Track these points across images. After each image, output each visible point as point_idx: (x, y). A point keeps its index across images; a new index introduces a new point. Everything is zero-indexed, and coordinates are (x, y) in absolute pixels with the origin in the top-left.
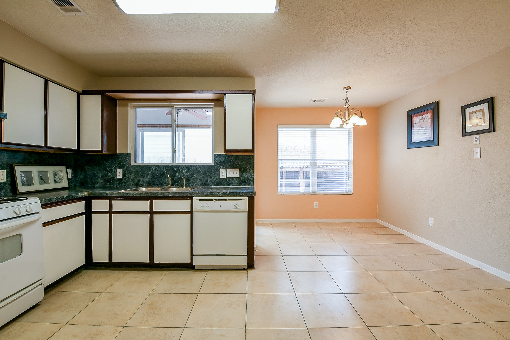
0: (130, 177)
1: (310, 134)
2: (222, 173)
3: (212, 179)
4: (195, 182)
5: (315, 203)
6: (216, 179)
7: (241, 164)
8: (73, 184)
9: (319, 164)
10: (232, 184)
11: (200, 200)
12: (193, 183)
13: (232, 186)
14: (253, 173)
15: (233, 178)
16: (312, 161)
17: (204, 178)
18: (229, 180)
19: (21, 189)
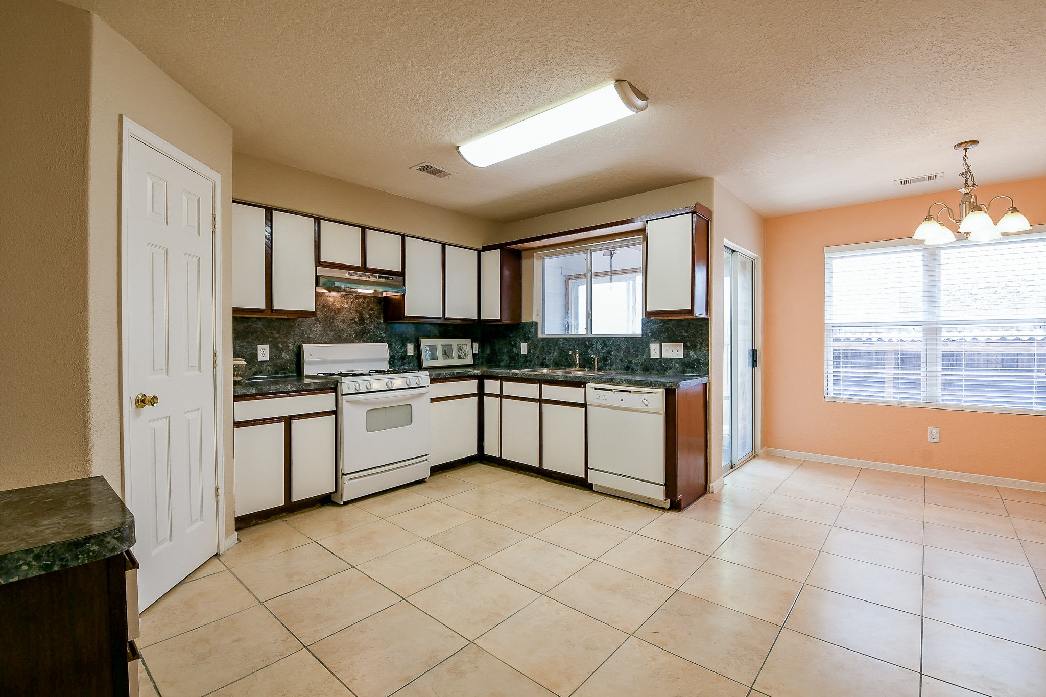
0: (536, 354)
1: (921, 258)
2: (655, 351)
3: (638, 360)
4: (614, 364)
5: (930, 429)
6: (645, 360)
7: (686, 334)
8: (480, 360)
9: (945, 334)
10: (670, 369)
11: (595, 388)
12: (611, 365)
13: (670, 373)
14: (708, 350)
15: (671, 359)
16: (925, 324)
17: (626, 357)
18: (665, 363)
19: (425, 363)
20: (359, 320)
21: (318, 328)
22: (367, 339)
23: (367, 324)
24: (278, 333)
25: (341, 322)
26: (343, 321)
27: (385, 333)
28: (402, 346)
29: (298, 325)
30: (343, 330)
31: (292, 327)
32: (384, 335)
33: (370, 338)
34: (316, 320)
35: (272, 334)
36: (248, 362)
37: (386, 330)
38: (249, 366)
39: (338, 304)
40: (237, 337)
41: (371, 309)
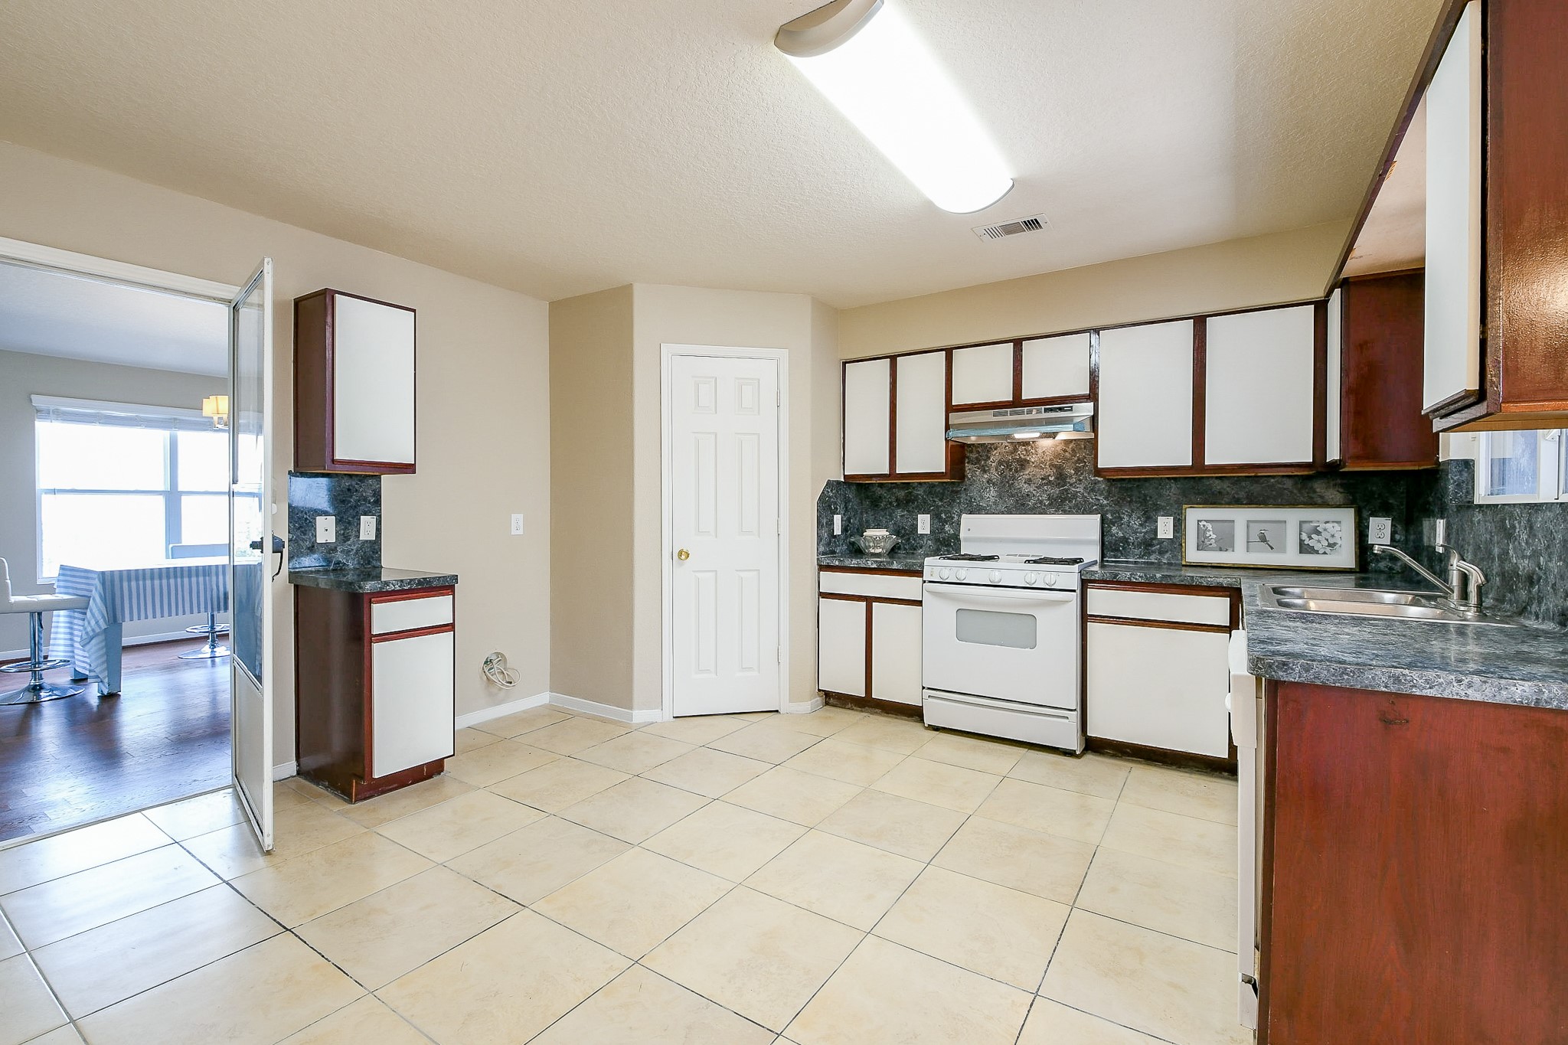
19: (1192, 555)
20: (1057, 478)
21: (992, 494)
22: (1070, 508)
23: (1071, 485)
24: (941, 500)
25: (1025, 483)
26: (1029, 482)
27: (1106, 498)
28: (1146, 522)
29: (965, 489)
31: (957, 492)
32: (1105, 502)
33: (1076, 505)
34: (989, 481)
35: (934, 501)
36: (907, 534)
37: (1109, 492)
38: (909, 539)
39: (1022, 456)
40: (898, 506)
41: (1078, 460)
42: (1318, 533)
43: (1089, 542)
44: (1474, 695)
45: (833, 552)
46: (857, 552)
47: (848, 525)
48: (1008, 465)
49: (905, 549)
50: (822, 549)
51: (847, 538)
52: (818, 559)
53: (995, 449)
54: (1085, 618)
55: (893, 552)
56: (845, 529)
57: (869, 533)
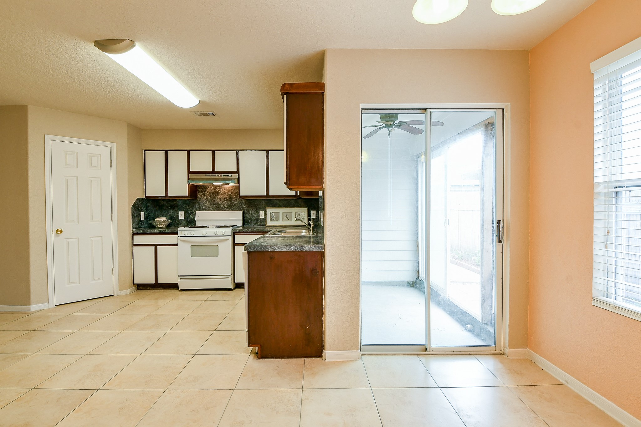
19: (269, 223)
20: (229, 199)
21: (207, 204)
22: (234, 208)
23: (234, 201)
24: (188, 206)
26: (220, 199)
27: (245, 205)
28: (256, 213)
29: (197, 202)
30: (220, 204)
31: (194, 203)
32: (244, 207)
33: (236, 208)
34: (206, 199)
35: (186, 206)
36: (175, 219)
37: (245, 203)
38: (176, 221)
39: (218, 191)
40: (171, 208)
41: (236, 192)
42: (300, 215)
43: (239, 220)
44: (285, 250)
45: (140, 227)
46: (153, 227)
47: (148, 216)
48: (213, 194)
49: (174, 225)
50: (134, 226)
51: (147, 221)
52: (132, 231)
53: (208, 188)
54: (234, 244)
55: (169, 226)
56: (146, 218)
57: (157, 219)
